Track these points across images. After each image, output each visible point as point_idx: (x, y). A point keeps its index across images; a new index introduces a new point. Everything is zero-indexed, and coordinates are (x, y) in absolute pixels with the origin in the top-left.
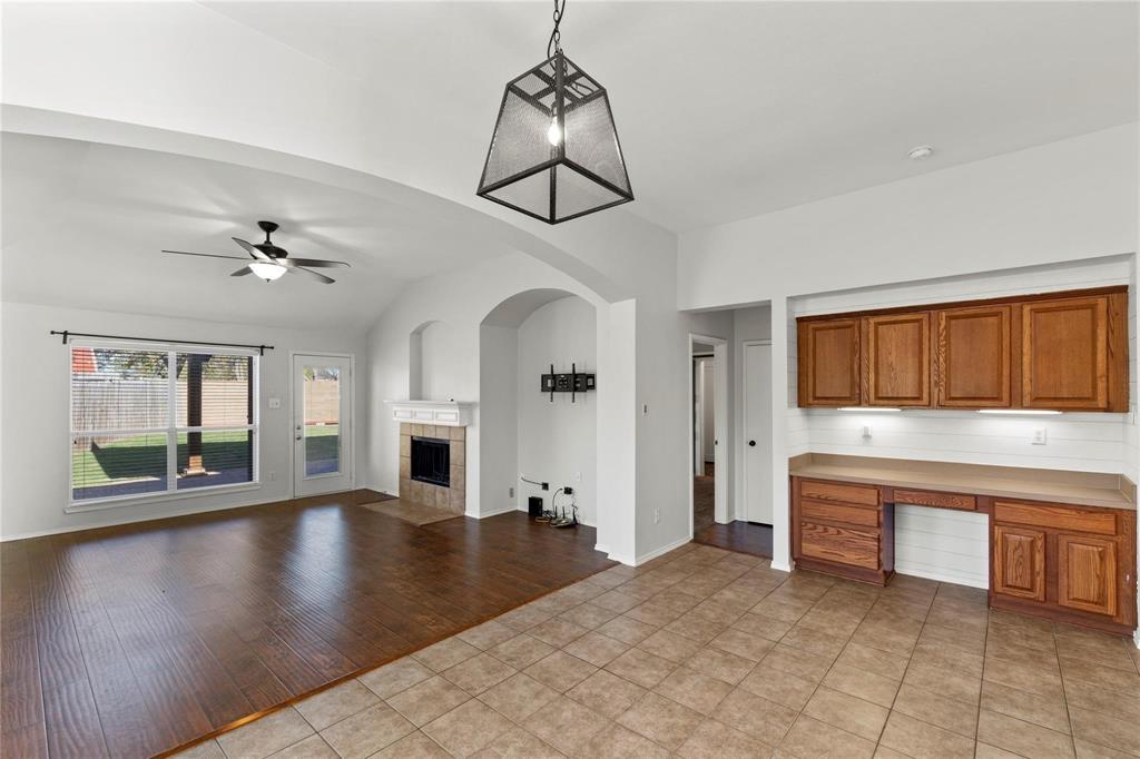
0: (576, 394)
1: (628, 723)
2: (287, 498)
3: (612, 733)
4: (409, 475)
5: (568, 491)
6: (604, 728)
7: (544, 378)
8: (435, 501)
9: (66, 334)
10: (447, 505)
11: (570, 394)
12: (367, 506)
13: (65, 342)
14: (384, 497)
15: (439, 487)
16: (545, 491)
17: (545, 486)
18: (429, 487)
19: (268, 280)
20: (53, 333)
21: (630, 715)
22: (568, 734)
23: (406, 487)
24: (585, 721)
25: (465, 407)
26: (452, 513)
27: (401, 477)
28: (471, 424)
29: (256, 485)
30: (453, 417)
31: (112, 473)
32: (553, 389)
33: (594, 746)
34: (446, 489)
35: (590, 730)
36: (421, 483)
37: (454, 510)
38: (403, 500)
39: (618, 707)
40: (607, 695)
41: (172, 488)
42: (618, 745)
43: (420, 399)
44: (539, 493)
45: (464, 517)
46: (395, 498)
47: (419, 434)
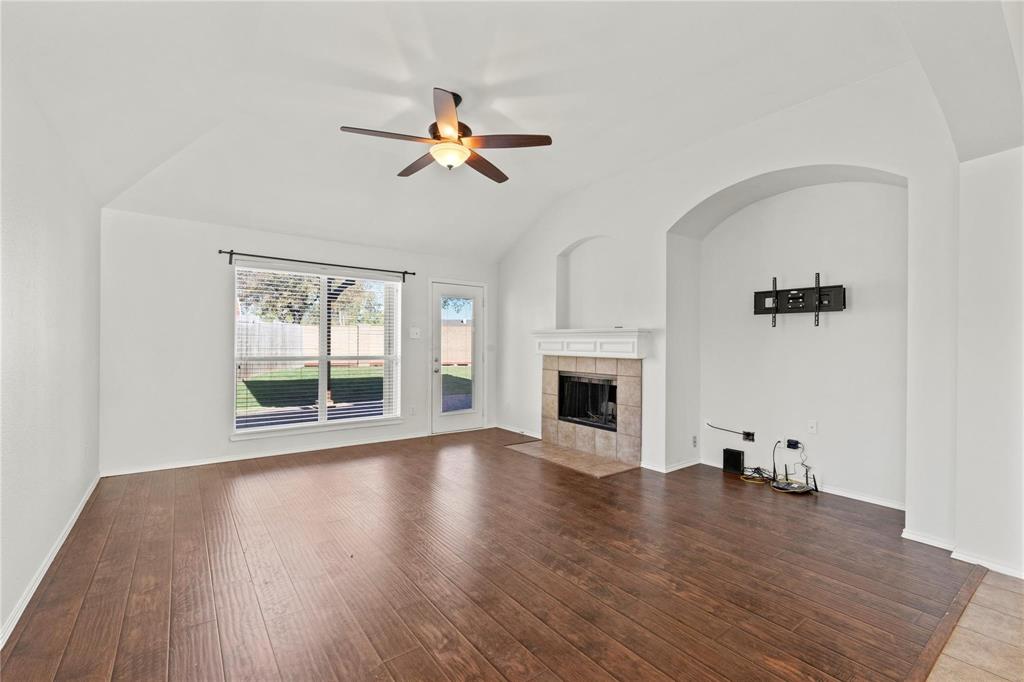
0: (822, 315)
2: (426, 435)
4: (555, 414)
5: (793, 445)
7: (759, 297)
8: (594, 446)
9: (231, 253)
10: (612, 453)
11: (811, 316)
12: (513, 447)
13: (230, 263)
14: (523, 439)
15: (600, 431)
16: (749, 443)
17: (749, 436)
18: (584, 430)
19: (450, 167)
20: (220, 252)
23: (552, 429)
25: (646, 335)
26: (620, 462)
27: (544, 417)
28: (653, 355)
29: (397, 419)
30: (629, 348)
31: (264, 402)
32: (776, 310)
34: (612, 434)
36: (572, 424)
37: (624, 460)
38: (546, 442)
41: (323, 419)
43: (567, 327)
44: (738, 444)
45: (639, 469)
46: (537, 440)
47: (570, 368)
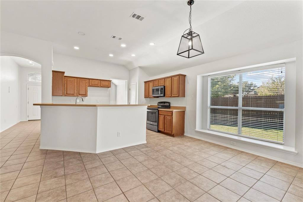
1: (169, 187)
3: (175, 185)
6: (177, 186)
21: (167, 189)
22: (188, 186)
24: (183, 190)
33: (181, 182)
35: (182, 186)
39: (171, 193)
40: (174, 198)
42: (174, 181)
